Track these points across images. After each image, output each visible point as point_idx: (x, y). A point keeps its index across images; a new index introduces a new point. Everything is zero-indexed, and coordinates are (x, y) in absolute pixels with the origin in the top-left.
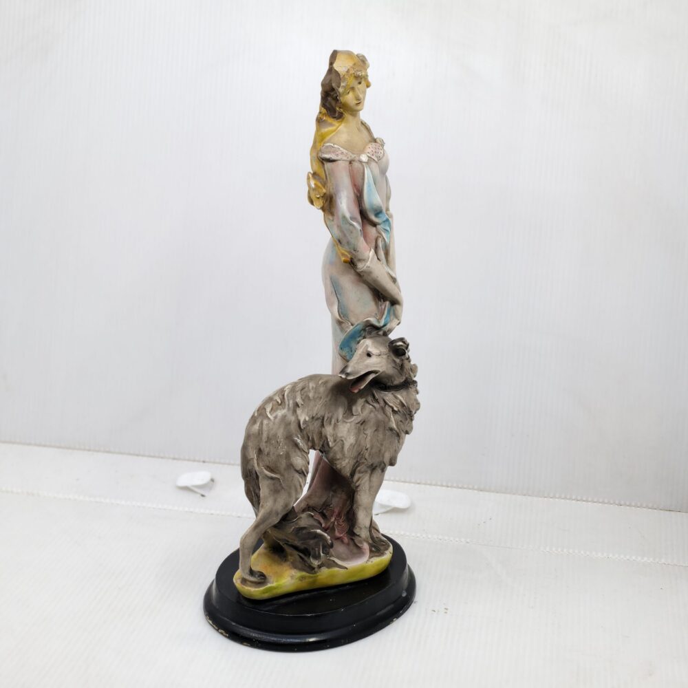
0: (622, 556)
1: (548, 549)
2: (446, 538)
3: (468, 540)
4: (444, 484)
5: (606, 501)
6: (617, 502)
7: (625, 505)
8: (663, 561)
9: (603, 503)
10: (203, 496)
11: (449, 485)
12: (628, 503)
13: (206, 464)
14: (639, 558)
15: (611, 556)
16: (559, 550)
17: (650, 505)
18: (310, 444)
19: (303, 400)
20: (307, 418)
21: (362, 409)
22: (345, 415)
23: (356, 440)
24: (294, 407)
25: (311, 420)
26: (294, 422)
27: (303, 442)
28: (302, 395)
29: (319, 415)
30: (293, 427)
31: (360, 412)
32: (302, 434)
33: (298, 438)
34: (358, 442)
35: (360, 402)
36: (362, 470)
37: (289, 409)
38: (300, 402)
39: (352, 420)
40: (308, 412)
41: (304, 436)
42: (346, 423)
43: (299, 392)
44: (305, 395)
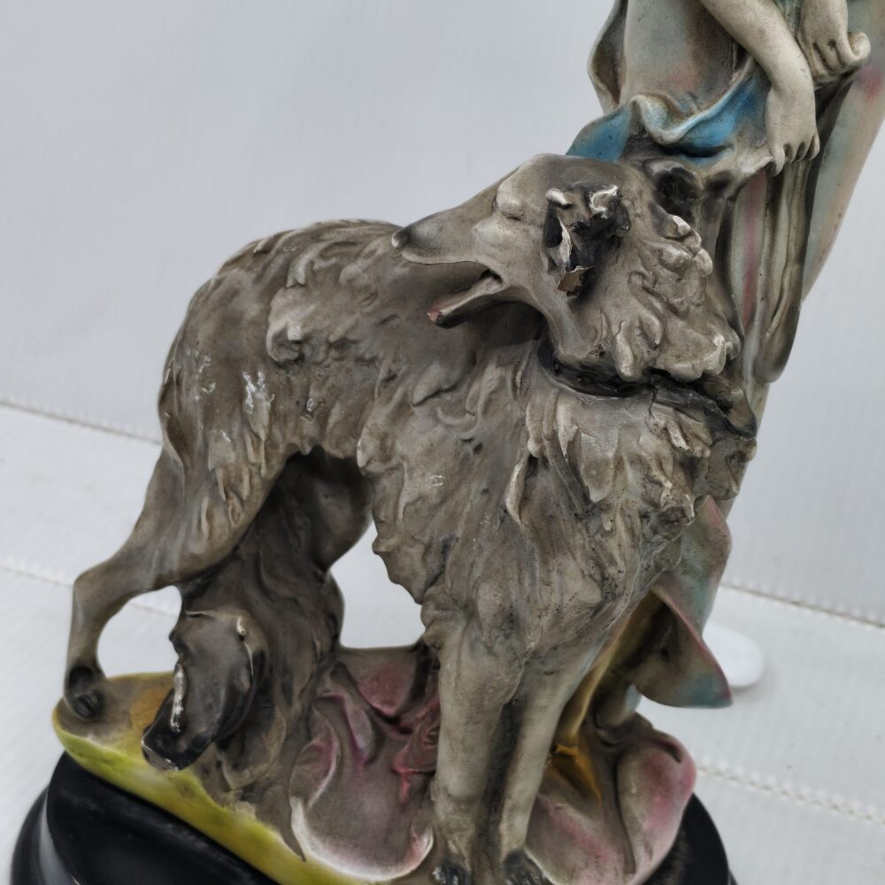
18: (309, 426)
19: (312, 272)
20: (294, 333)
21: (488, 403)
22: (448, 397)
23: (445, 496)
24: (274, 279)
25: (333, 353)
26: (254, 323)
27: (262, 396)
28: (323, 255)
29: (363, 349)
30: (246, 338)
31: (479, 409)
32: (279, 377)
33: (255, 379)
34: (451, 503)
35: (491, 375)
36: (441, 598)
37: (259, 278)
38: (300, 271)
39: (457, 421)
40: (311, 318)
41: (289, 386)
42: (438, 421)
43: (322, 246)
44: (333, 261)
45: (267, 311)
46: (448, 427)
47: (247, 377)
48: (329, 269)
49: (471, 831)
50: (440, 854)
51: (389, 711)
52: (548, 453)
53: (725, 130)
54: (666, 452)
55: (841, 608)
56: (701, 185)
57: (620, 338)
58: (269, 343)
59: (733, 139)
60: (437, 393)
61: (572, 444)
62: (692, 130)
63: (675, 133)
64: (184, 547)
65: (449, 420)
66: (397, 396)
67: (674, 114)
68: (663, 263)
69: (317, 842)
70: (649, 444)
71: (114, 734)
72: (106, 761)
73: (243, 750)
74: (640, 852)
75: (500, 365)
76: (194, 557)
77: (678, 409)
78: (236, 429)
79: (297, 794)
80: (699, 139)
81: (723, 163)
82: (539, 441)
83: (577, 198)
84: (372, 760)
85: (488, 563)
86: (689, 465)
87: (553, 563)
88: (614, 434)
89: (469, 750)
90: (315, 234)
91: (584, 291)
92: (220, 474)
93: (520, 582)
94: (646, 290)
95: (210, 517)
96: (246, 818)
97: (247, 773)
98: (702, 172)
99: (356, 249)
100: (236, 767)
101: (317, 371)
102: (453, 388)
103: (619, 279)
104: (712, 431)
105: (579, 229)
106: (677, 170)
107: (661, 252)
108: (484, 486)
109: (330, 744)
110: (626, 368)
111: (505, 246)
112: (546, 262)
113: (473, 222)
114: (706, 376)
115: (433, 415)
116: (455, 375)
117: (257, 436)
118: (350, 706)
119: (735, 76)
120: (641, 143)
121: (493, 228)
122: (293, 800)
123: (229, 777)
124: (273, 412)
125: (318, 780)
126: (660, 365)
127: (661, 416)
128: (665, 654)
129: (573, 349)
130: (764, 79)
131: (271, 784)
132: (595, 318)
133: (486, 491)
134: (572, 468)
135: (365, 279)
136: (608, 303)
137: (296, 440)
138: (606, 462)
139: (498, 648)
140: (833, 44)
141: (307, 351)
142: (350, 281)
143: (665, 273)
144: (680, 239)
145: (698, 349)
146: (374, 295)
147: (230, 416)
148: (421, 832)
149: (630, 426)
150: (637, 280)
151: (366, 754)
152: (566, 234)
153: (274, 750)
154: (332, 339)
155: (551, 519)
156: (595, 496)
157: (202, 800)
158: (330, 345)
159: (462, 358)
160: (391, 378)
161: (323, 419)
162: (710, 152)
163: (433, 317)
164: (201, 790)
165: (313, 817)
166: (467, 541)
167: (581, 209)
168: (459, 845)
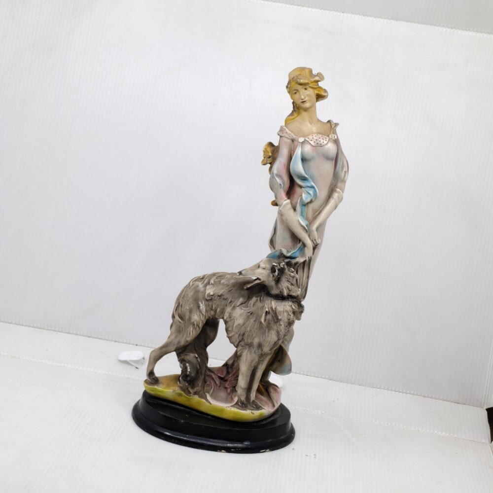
0: (428, 431)
1: (378, 422)
2: (308, 409)
3: (323, 412)
4: (305, 373)
5: (415, 393)
6: (423, 395)
7: (428, 397)
8: (455, 436)
9: (413, 394)
10: (137, 368)
11: (309, 374)
12: (430, 396)
13: (138, 347)
14: (440, 433)
15: (420, 430)
16: (386, 423)
17: (445, 399)
18: (212, 313)
19: (215, 282)
20: (212, 293)
21: (254, 305)
22: (244, 305)
23: (244, 324)
24: (206, 283)
25: (218, 298)
26: (202, 292)
27: (204, 306)
28: (216, 278)
29: (225, 297)
30: (200, 295)
31: (252, 306)
32: (207, 303)
33: (202, 303)
34: (245, 325)
35: (254, 299)
36: (243, 344)
37: (203, 283)
38: (212, 281)
39: (246, 309)
40: (215, 291)
41: (209, 305)
42: (242, 309)
43: (216, 277)
44: (219, 279)
45: (205, 290)
46: (245, 310)
47: (200, 303)
48: (218, 281)
49: (245, 396)
50: (239, 401)
51: (222, 376)
52: (270, 311)
53: (297, 254)
54: (291, 309)
55: (298, 372)
56: (293, 263)
57: (284, 289)
58: (206, 295)
59: (299, 255)
60: (241, 304)
61: (275, 308)
62: (292, 254)
63: (289, 255)
64: (185, 339)
65: (244, 309)
66: (233, 305)
67: (288, 252)
68: (290, 276)
69: (213, 400)
70: (288, 308)
71: (160, 386)
72: (160, 392)
73: (193, 385)
74: (275, 403)
75: (256, 297)
76: (187, 341)
77: (293, 302)
78: (198, 313)
79: (207, 392)
80: (293, 256)
81: (297, 260)
82: (268, 309)
83: (278, 265)
84: (220, 386)
85: (256, 334)
86: (294, 313)
87: (270, 332)
88: (282, 306)
89: (247, 376)
90: (214, 275)
91: (278, 281)
92: (195, 323)
93: (263, 337)
94: (288, 281)
95: (192, 332)
96: (196, 398)
97: (195, 389)
98: (294, 261)
99: (223, 277)
100: (193, 388)
101: (215, 302)
102: (245, 303)
103: (284, 279)
104: (298, 306)
105: (279, 270)
106: (289, 261)
107: (290, 274)
108: (254, 319)
109: (211, 383)
110: (285, 294)
111: (262, 274)
112: (272, 276)
113: (254, 270)
114: (298, 296)
115: (241, 308)
116: (245, 300)
117: (203, 315)
118: (214, 376)
119: (298, 245)
120: (282, 256)
121: (260, 270)
122: (206, 394)
123: (191, 391)
124: (206, 310)
125: (210, 389)
126: (290, 294)
127: (290, 303)
128: (279, 361)
129: (275, 291)
130: (304, 245)
131: (200, 392)
132: (280, 286)
133: (255, 321)
134: (275, 313)
135: (226, 283)
136: (282, 283)
137: (210, 316)
138: (282, 311)
139: (256, 352)
140: (315, 240)
141: (213, 297)
142: (223, 283)
143: (291, 278)
144: (292, 272)
145: (296, 291)
146: (228, 285)
147: (196, 311)
148: (235, 397)
149: (285, 305)
150: (286, 279)
151: (219, 385)
152: (277, 271)
153: (200, 384)
154: (219, 294)
155: (269, 324)
156: (280, 318)
157: (185, 396)
158: (218, 296)
159: (247, 297)
160: (231, 302)
161: (216, 311)
162: (294, 258)
163: (245, 288)
164: (184, 394)
165: (211, 396)
166: (250, 331)
167: (279, 266)
168: (243, 398)
